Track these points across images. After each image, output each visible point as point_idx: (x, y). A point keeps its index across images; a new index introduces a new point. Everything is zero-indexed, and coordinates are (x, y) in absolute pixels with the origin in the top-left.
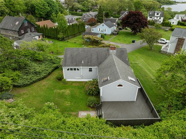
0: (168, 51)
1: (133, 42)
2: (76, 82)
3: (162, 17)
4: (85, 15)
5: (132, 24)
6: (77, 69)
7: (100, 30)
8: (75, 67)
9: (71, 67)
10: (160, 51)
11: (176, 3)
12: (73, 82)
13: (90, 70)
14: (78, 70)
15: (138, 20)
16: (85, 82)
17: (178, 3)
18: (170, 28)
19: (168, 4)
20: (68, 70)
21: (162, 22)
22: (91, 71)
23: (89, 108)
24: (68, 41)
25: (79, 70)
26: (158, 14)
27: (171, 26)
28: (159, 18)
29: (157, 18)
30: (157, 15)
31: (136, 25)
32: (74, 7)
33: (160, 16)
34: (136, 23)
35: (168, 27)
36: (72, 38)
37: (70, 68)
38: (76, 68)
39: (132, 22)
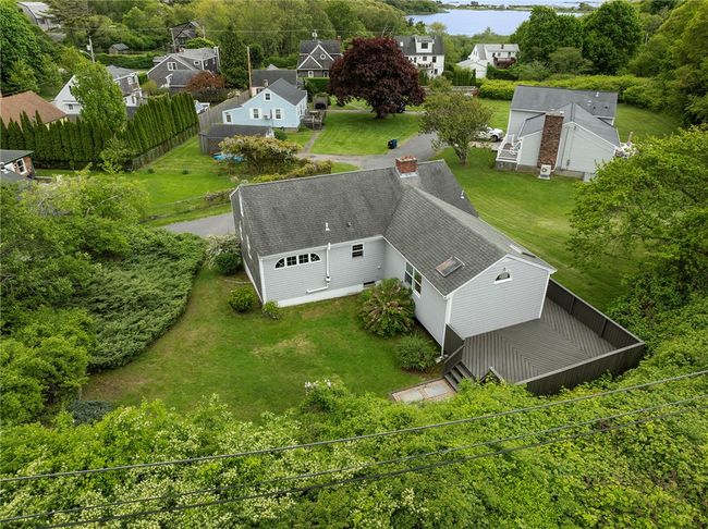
0: (519, 161)
1: (392, 145)
2: (308, 305)
3: (441, 54)
4: (165, 62)
5: (371, 84)
6: (313, 255)
7: (256, 116)
8: (303, 252)
9: (291, 254)
10: (493, 165)
11: (443, 6)
12: (298, 309)
13: (357, 252)
14: (314, 257)
15: (390, 70)
16: (340, 298)
17: (448, 6)
18: (474, 88)
19: (422, 10)
20: (278, 266)
21: (440, 71)
22: (360, 254)
23: (414, 376)
24: (151, 171)
25: (318, 258)
26: (425, 46)
27: (478, 82)
28: (430, 59)
29: (425, 59)
30: (424, 51)
31: (385, 86)
32: (97, 33)
33: (433, 53)
34: (386, 81)
35: (468, 88)
36: (159, 154)
37: (285, 255)
38: (308, 251)
39: (371, 77)
